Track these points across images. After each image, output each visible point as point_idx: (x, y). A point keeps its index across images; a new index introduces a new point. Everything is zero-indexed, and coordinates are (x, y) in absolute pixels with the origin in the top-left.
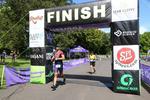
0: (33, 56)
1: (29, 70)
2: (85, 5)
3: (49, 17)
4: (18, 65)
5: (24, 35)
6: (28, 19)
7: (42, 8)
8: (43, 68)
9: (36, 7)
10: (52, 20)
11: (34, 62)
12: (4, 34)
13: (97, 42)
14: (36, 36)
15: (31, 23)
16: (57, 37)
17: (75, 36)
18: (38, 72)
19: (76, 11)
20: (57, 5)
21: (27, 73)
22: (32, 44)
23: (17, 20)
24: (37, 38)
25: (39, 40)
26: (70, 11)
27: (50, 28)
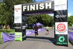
0: (16, 28)
1: (14, 34)
2: (41, 2)
3: (24, 9)
4: (9, 32)
5: (12, 17)
6: (13, 9)
7: (21, 4)
8: (21, 33)
9: (17, 4)
10: (25, 10)
11: (17, 31)
12: (2, 17)
13: (47, 21)
14: (18, 17)
15: (15, 11)
16: (28, 18)
17: (37, 18)
18: (18, 35)
19: (37, 5)
20: (28, 2)
21: (13, 36)
22: (16, 22)
23: (8, 10)
24: (18, 18)
25: (19, 20)
26: (34, 5)
27: (25, 13)
